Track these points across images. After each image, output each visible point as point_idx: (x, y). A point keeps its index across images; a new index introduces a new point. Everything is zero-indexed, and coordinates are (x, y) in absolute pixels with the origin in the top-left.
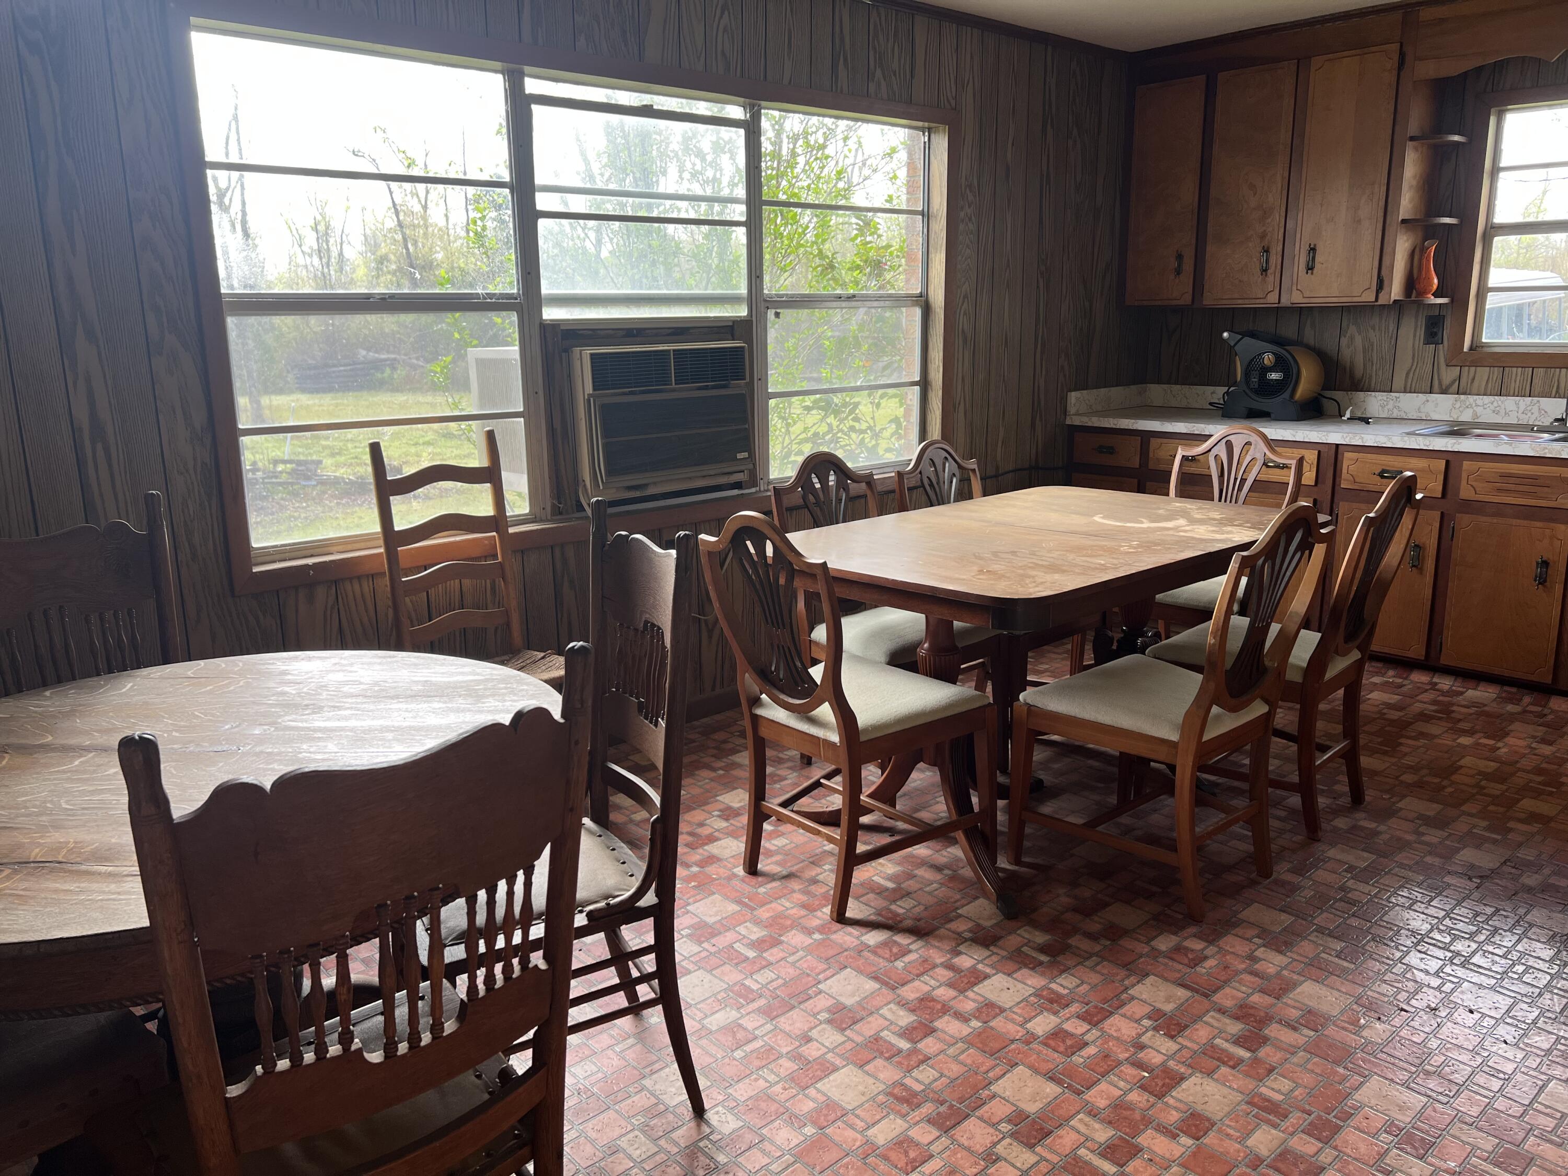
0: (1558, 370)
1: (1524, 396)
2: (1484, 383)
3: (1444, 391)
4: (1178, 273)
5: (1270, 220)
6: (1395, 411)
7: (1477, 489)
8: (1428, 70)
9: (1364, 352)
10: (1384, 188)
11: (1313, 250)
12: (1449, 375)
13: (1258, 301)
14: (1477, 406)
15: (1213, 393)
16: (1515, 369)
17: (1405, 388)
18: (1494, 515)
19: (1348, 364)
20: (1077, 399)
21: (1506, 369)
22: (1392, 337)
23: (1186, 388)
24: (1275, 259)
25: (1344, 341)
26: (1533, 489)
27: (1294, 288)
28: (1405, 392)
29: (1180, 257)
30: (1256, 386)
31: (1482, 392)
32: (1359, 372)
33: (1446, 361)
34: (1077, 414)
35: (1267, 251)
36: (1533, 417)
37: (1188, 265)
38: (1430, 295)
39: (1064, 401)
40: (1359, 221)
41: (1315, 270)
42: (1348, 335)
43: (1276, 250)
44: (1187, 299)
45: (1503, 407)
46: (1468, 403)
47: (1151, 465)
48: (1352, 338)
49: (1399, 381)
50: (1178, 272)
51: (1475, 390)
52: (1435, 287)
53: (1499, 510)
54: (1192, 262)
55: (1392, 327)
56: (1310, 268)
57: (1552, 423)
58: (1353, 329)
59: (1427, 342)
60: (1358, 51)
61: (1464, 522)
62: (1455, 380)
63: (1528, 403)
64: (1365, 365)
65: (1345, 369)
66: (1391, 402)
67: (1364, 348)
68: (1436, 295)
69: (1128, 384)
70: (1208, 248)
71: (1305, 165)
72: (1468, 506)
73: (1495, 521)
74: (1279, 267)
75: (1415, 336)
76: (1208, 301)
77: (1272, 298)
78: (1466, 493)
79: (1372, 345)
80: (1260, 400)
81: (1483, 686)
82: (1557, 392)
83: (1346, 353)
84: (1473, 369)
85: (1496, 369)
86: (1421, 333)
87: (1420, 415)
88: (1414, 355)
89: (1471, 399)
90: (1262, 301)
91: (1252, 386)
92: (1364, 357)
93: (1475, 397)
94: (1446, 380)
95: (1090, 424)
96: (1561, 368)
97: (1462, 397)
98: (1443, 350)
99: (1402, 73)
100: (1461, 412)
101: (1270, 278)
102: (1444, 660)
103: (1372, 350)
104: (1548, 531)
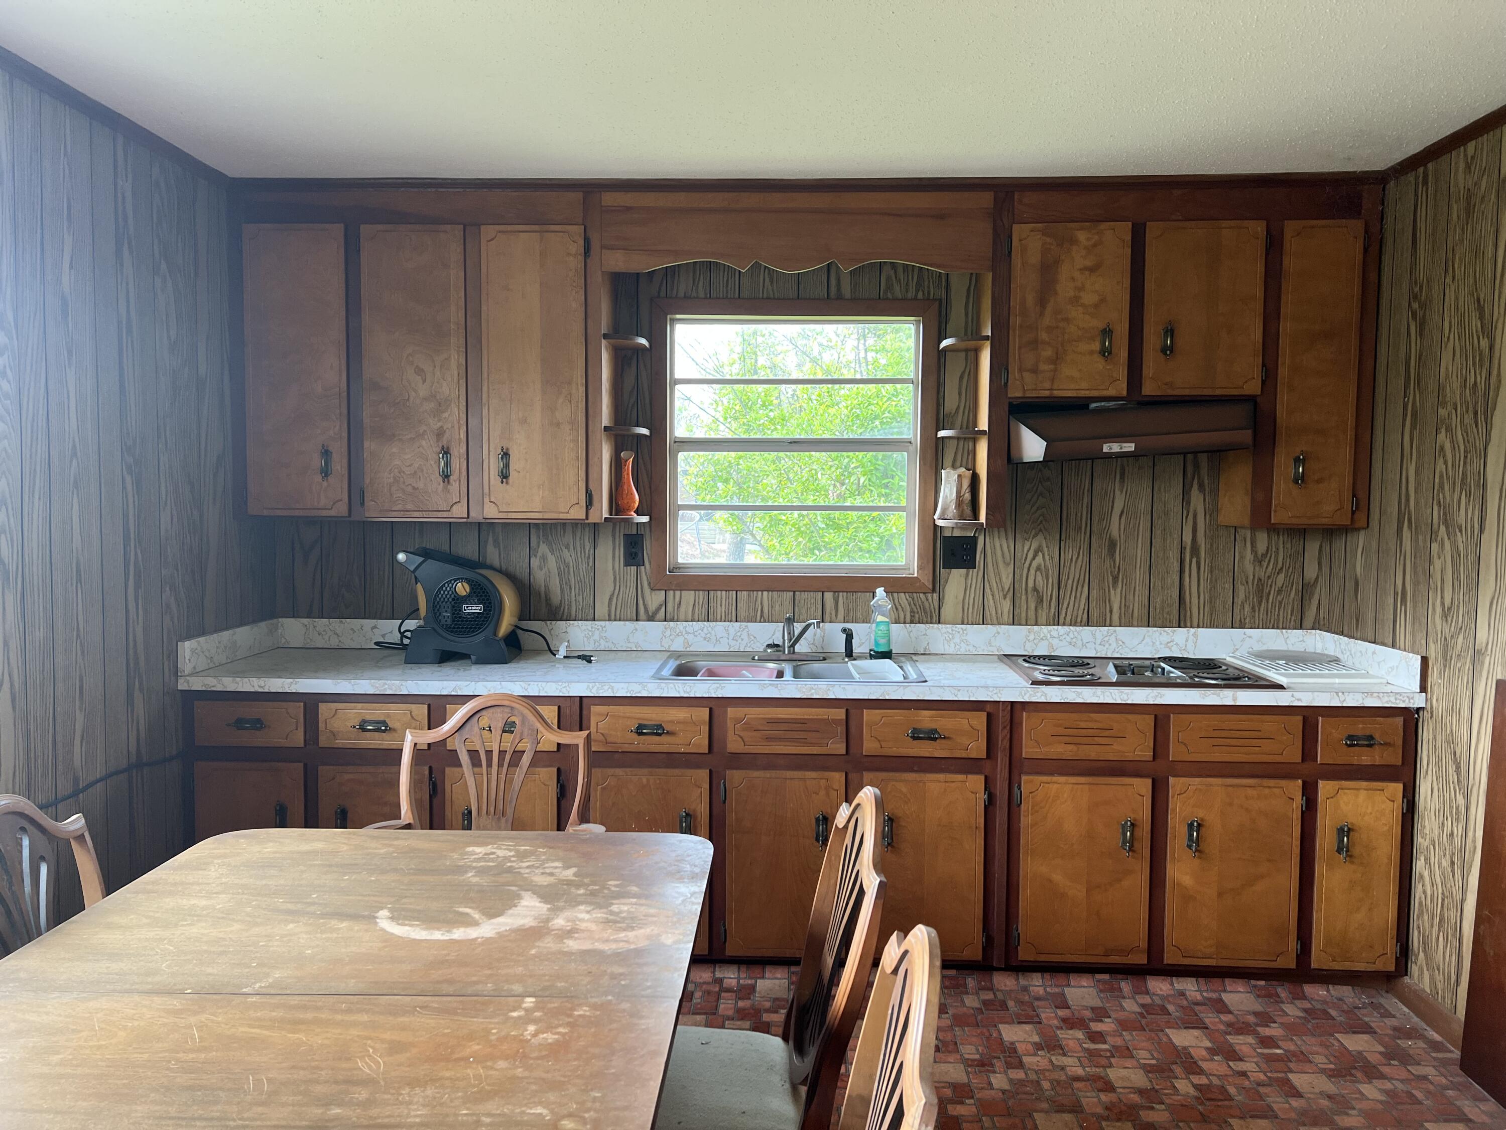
0: (760, 593)
1: (731, 621)
2: (691, 608)
3: (651, 618)
4: (327, 475)
5: (446, 415)
6: (602, 642)
7: (746, 740)
8: (618, 262)
9: (560, 574)
10: (582, 389)
11: (506, 455)
12: (654, 599)
13: (440, 515)
14: (688, 633)
15: (375, 627)
16: (719, 593)
17: (609, 615)
18: (767, 767)
19: (543, 589)
20: (193, 651)
21: (712, 593)
22: (589, 558)
23: (335, 623)
24: (457, 464)
25: (535, 562)
26: (802, 735)
27: (486, 500)
28: (610, 620)
29: (326, 453)
30: (449, 621)
31: (690, 618)
32: (556, 599)
33: (649, 584)
34: (195, 673)
35: (446, 452)
36: (744, 643)
37: (339, 465)
38: (632, 513)
39: (173, 656)
40: (558, 425)
41: (511, 479)
42: (539, 554)
43: (458, 451)
44: (341, 509)
45: (713, 632)
46: (678, 631)
47: (323, 741)
48: (544, 559)
49: (601, 609)
50: (326, 472)
51: (682, 616)
52: (636, 505)
53: (771, 762)
54: (345, 461)
55: (588, 545)
56: (504, 476)
57: (765, 651)
58: (544, 548)
59: (627, 564)
60: (536, 228)
61: (736, 777)
62: (661, 605)
63: (737, 628)
64: (562, 590)
65: (540, 594)
66: (597, 632)
67: (559, 568)
68: (638, 512)
69: (255, 621)
70: (366, 444)
71: (485, 352)
72: (739, 761)
73: (768, 775)
74: (465, 473)
75: (614, 557)
76: (373, 512)
77: (459, 511)
78: (734, 745)
79: (568, 567)
80: (457, 639)
81: (769, 971)
82: (762, 616)
83: (539, 577)
84: (678, 593)
85: (701, 592)
86: (620, 552)
87: (629, 645)
88: (615, 578)
89: (681, 625)
90: (445, 514)
91: (443, 622)
92: (561, 580)
93: (685, 624)
94: (652, 607)
95: (219, 688)
96: (762, 591)
97: (672, 624)
98: (646, 569)
99: (588, 261)
100: (672, 640)
101: (454, 486)
102: (730, 952)
103: (569, 573)
104: (823, 782)
